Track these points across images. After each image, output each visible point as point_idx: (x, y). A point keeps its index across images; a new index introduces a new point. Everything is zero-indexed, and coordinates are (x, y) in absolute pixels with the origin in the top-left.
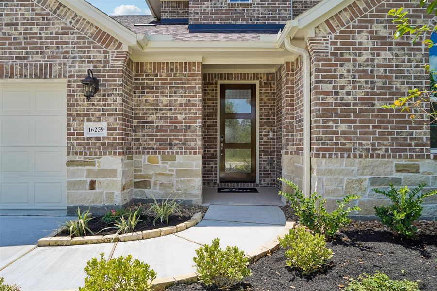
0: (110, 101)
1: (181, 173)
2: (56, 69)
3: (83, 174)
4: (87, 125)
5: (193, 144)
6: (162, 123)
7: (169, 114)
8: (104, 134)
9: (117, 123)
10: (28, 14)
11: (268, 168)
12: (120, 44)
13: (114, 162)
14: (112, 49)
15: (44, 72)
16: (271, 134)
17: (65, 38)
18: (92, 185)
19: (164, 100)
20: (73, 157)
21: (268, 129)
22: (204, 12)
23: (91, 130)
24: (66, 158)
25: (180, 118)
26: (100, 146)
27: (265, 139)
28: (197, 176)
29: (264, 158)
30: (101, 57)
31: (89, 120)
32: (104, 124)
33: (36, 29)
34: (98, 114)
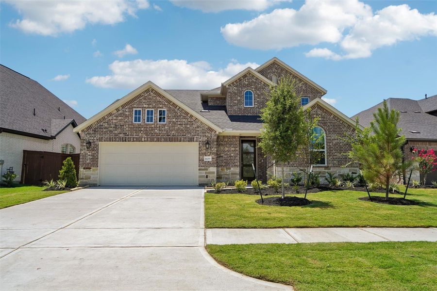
0: (212, 150)
1: (233, 174)
2: (195, 139)
3: (203, 173)
4: (205, 157)
5: (237, 164)
6: (226, 156)
7: (228, 153)
8: (211, 160)
9: (215, 157)
10: (186, 121)
11: (261, 174)
12: (216, 132)
13: (213, 169)
14: (213, 133)
15: (191, 140)
16: (262, 160)
17: (198, 129)
18: (207, 177)
19: (227, 149)
20: (200, 168)
21: (261, 158)
22: (235, 110)
23: (206, 159)
24: (198, 168)
25: (232, 155)
26: (209, 164)
27: (260, 163)
28: (238, 175)
29: (260, 170)
30: (209, 135)
31: (206, 156)
32: (210, 157)
33: (188, 126)
34: (209, 154)
